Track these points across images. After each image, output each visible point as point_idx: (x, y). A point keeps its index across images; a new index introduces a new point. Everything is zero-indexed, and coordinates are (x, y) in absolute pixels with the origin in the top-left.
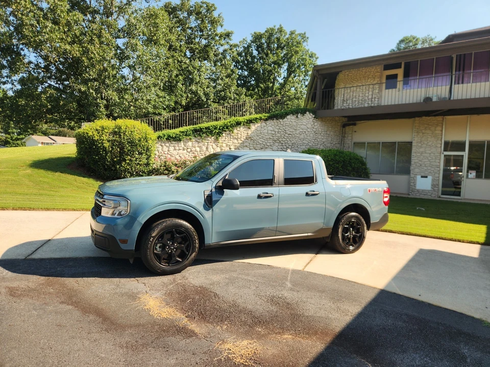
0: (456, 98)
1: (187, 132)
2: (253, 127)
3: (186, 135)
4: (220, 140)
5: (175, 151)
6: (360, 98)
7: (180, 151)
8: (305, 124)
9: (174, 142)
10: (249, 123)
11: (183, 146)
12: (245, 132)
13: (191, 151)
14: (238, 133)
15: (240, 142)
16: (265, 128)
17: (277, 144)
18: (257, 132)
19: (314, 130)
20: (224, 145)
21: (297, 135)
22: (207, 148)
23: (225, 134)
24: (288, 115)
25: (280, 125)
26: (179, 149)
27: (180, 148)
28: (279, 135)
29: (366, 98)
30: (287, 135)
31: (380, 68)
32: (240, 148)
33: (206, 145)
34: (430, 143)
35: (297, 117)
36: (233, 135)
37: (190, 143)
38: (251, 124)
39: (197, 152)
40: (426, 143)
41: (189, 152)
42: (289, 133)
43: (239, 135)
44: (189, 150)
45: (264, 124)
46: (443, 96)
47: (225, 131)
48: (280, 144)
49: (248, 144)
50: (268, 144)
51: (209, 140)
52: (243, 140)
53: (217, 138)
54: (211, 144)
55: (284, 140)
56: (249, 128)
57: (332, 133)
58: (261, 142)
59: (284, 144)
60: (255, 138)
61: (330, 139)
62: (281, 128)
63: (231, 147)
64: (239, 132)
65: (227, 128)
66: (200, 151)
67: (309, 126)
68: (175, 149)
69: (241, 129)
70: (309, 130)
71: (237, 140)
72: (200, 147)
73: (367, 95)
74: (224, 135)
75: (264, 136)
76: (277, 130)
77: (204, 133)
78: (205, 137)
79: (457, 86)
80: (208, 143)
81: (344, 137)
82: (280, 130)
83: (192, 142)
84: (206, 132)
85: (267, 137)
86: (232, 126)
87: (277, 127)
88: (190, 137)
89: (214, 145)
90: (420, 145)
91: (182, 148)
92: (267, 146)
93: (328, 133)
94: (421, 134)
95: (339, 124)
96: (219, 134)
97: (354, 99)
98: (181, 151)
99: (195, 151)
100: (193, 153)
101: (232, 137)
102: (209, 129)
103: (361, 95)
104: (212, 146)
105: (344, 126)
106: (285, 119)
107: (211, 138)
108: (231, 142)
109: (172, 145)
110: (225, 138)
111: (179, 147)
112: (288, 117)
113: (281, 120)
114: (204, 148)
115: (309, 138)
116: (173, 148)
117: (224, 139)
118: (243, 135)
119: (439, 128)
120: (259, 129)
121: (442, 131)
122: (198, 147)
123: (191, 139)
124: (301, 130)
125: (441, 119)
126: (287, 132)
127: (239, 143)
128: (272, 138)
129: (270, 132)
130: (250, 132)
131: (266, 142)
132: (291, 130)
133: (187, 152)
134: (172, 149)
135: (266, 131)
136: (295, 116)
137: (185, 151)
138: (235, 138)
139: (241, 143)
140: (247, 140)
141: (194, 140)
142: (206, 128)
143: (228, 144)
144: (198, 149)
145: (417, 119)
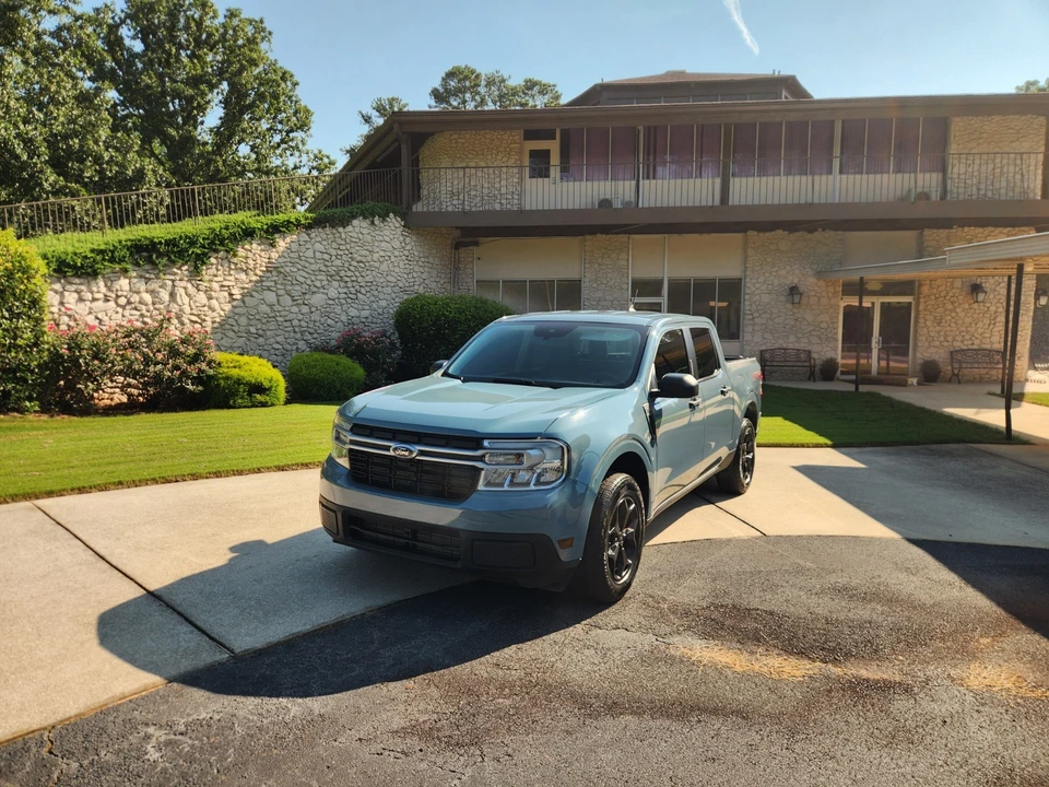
0: (646, 205)
1: (113, 252)
2: (282, 243)
3: (112, 260)
4: (207, 272)
5: (81, 305)
6: (485, 191)
7: (96, 304)
8: (387, 239)
9: (77, 281)
10: (273, 234)
11: (103, 289)
12: (263, 254)
13: (129, 303)
14: (247, 258)
15: (254, 278)
16: (309, 246)
17: (335, 284)
18: (292, 255)
19: (406, 253)
20: (216, 286)
21: (377, 265)
22: (172, 295)
23: (216, 258)
24: (354, 217)
25: (339, 241)
26: (94, 300)
27: (97, 296)
28: (338, 263)
29: (496, 192)
30: (354, 263)
31: (518, 135)
32: (254, 294)
33: (169, 288)
34: (611, 283)
35: (373, 223)
36: (235, 260)
37: (124, 283)
38: (276, 235)
39: (146, 305)
40: (605, 282)
41: (124, 307)
42: (359, 258)
43: (251, 262)
44: (122, 301)
45: (304, 237)
46: (627, 199)
47: (216, 251)
48: (343, 284)
49: (273, 284)
50: (318, 284)
51: (175, 274)
52: (260, 273)
53: (196, 267)
54: (184, 284)
55: (349, 274)
56: (274, 246)
57: (437, 261)
58: (302, 280)
59: (349, 284)
60: (288, 269)
61: (434, 274)
62: (342, 247)
63: (233, 292)
64: (250, 255)
65: (222, 244)
66: (154, 304)
67: (397, 244)
68: (81, 300)
69: (254, 246)
70: (396, 253)
71: (247, 274)
72: (152, 292)
73: (497, 185)
74: (213, 260)
75: (307, 265)
76: (334, 252)
77: (160, 255)
78: (165, 266)
79: (647, 182)
80: (173, 281)
81: (457, 269)
82: (339, 252)
83: (130, 278)
84: (167, 254)
85: (314, 267)
86: (234, 239)
87: (334, 245)
88: (124, 265)
89: (189, 285)
90: (595, 285)
91: (101, 296)
92: (316, 289)
93: (431, 260)
94: (596, 266)
95: (449, 242)
96: (201, 259)
97: (473, 193)
98: (100, 304)
99: (140, 303)
100: (136, 309)
101: (233, 267)
102: (174, 245)
103: (486, 185)
104: (185, 288)
105: (457, 246)
106: (349, 228)
107: (180, 268)
108: (232, 278)
109: (73, 288)
110: (218, 270)
111: (92, 293)
112: (355, 222)
113: (341, 229)
114: (165, 296)
115: (397, 270)
116: (75, 295)
117: (213, 271)
118: (259, 261)
119: (624, 256)
120: (295, 247)
121: (628, 260)
122: (147, 292)
123: (125, 271)
124: (382, 253)
125: (626, 239)
126: (355, 256)
127: (251, 281)
128: (324, 269)
129: (318, 255)
130: (274, 255)
131: (313, 278)
132: (364, 253)
133: (118, 305)
134: (71, 298)
135: (310, 253)
136: (368, 221)
137: (112, 304)
138: (242, 269)
139: (257, 282)
140: (269, 275)
141: (135, 274)
142: (168, 243)
143: (226, 283)
144: (148, 298)
145: (588, 237)
